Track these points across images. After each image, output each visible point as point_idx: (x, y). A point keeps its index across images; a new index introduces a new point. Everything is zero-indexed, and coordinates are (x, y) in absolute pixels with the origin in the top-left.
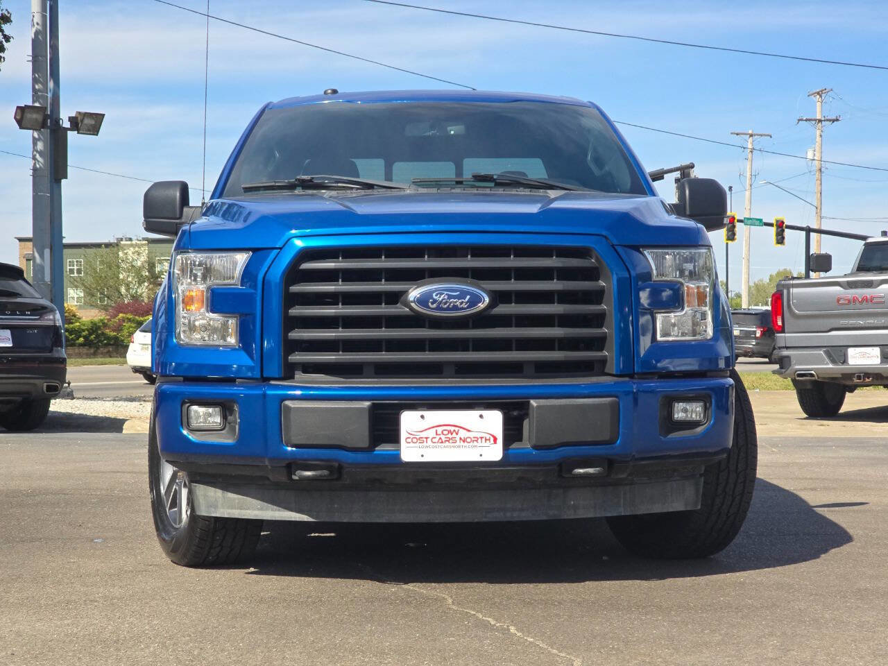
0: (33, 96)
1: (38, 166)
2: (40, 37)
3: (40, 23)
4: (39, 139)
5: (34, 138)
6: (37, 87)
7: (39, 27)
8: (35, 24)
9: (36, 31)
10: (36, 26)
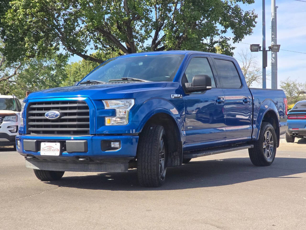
0: (272, 39)
1: (273, 62)
2: (274, 20)
3: (274, 16)
4: (273, 53)
5: (272, 53)
6: (273, 36)
7: (274, 17)
8: (272, 16)
9: (273, 18)
10: (272, 17)
